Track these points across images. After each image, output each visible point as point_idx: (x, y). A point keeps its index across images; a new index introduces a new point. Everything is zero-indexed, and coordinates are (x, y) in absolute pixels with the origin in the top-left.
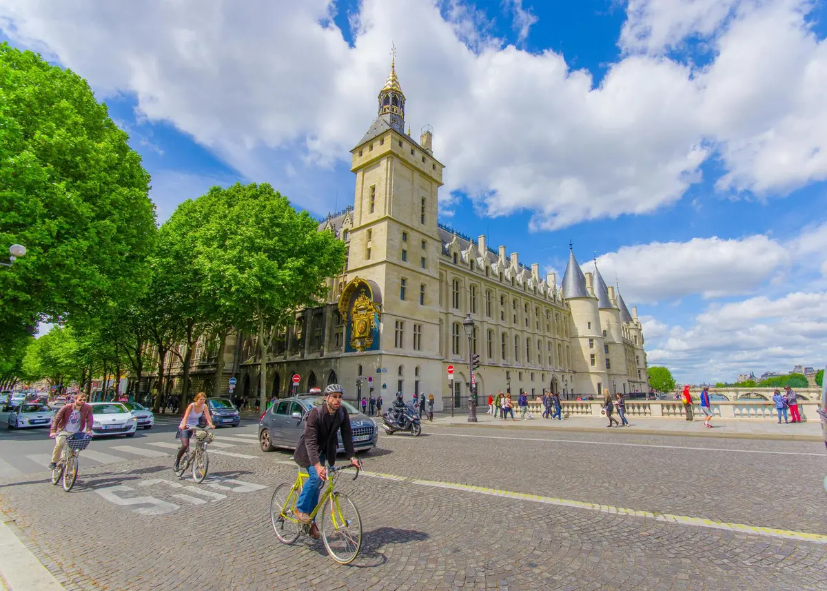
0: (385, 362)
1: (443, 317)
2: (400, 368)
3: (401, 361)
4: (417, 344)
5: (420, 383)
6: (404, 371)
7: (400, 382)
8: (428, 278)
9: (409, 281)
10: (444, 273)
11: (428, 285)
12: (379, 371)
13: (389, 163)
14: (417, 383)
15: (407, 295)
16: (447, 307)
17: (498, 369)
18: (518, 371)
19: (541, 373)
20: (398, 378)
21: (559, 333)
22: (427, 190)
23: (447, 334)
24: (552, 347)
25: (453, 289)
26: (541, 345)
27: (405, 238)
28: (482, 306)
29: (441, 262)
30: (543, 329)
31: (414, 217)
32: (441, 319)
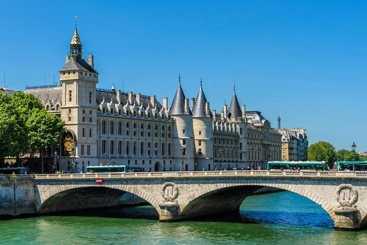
0: (79, 160)
2: (83, 162)
3: (83, 160)
4: (89, 153)
6: (85, 163)
7: (83, 167)
8: (92, 126)
9: (86, 129)
10: (99, 119)
11: (92, 129)
12: (76, 163)
13: (77, 83)
15: (85, 135)
16: (100, 134)
17: (124, 159)
19: (149, 160)
20: (82, 165)
21: (164, 137)
22: (91, 88)
23: (100, 146)
24: (159, 146)
25: (103, 125)
26: (150, 145)
27: (84, 113)
28: (116, 130)
29: (97, 115)
30: (153, 137)
31: (87, 102)
32: (97, 140)
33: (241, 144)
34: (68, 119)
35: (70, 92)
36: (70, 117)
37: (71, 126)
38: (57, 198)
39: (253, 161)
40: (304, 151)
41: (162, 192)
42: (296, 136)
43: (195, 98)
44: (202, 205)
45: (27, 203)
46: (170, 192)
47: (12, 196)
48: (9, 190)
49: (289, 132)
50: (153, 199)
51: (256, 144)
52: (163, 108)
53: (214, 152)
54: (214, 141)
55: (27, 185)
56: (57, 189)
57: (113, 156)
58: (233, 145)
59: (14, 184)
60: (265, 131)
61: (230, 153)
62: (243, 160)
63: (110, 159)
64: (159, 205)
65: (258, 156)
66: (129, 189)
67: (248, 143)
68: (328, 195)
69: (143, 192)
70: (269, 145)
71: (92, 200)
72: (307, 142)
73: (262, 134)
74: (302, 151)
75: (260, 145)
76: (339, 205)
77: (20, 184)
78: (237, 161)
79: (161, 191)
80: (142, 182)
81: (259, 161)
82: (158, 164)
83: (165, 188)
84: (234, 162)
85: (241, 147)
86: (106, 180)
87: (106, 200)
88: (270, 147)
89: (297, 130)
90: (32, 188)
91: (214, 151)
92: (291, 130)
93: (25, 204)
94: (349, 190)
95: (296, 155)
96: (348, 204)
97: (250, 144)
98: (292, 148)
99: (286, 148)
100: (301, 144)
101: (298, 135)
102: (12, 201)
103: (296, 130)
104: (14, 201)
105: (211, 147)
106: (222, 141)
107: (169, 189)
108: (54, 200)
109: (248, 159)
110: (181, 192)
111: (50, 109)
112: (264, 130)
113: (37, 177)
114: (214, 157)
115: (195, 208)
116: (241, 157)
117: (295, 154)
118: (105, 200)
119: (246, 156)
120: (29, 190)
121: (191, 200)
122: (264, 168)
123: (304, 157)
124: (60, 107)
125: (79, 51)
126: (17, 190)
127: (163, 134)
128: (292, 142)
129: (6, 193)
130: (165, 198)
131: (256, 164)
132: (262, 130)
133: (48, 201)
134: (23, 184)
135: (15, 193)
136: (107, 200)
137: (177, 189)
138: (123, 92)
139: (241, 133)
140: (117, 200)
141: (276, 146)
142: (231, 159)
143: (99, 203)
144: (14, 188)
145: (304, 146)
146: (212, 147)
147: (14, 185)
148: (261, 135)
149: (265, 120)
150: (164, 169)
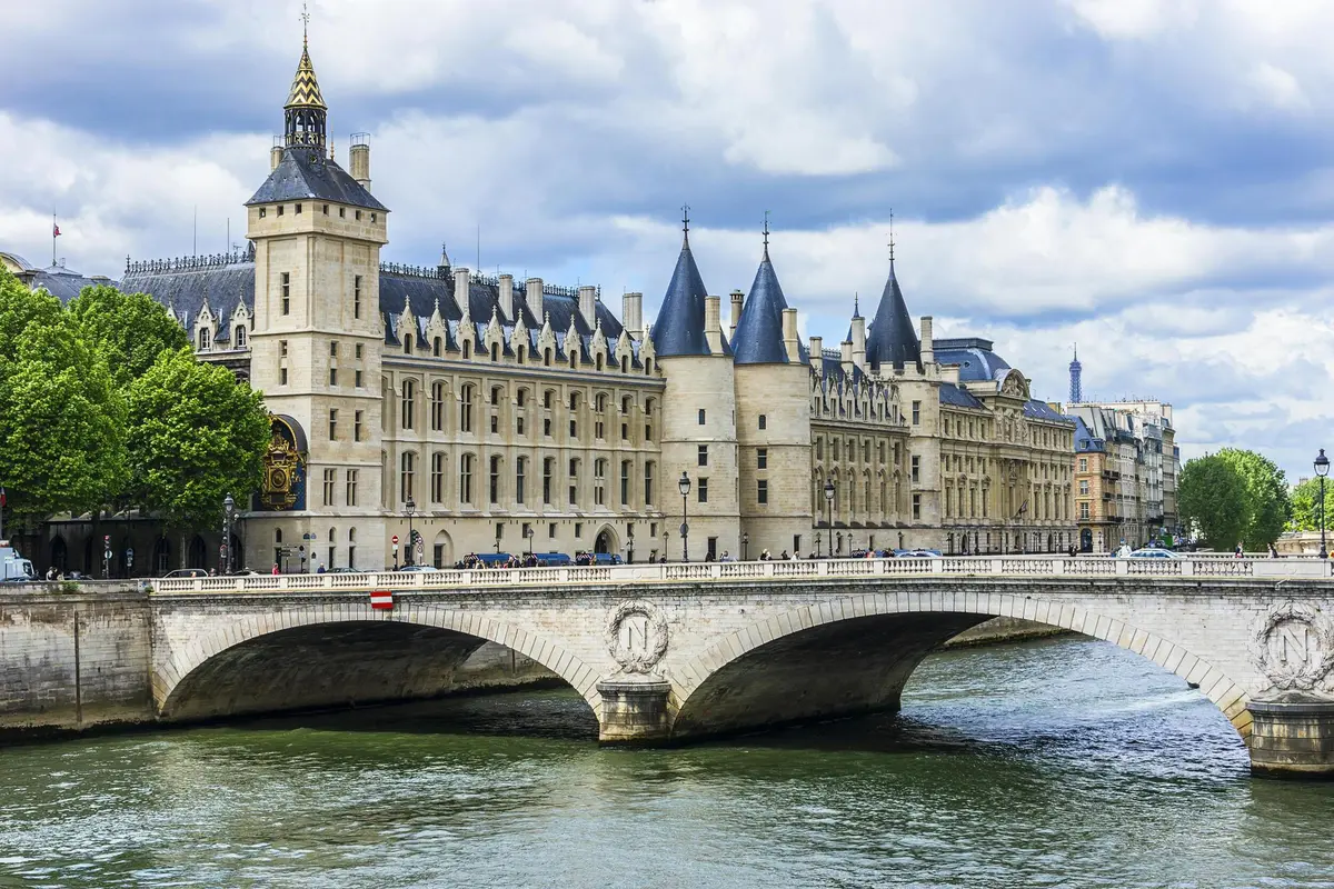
0: (315, 527)
1: (387, 448)
2: (331, 531)
3: (332, 523)
4: (351, 499)
5: (356, 549)
6: (336, 535)
7: (331, 549)
8: (366, 402)
9: (341, 413)
10: (388, 376)
11: (365, 412)
12: (306, 537)
13: (311, 243)
14: (351, 549)
15: (336, 433)
16: (393, 431)
17: (481, 522)
18: (521, 522)
19: (575, 522)
20: (328, 545)
21: (629, 436)
22: (362, 262)
23: (393, 472)
24: (608, 469)
25: (404, 397)
26: (578, 467)
27: (333, 352)
28: (453, 415)
29: (383, 363)
30: (587, 436)
31: (345, 314)
32: (383, 452)
33: (916, 460)
34: (277, 376)
35: (286, 277)
36: (285, 371)
37: (289, 401)
38: (231, 665)
39: (963, 522)
40: (1162, 483)
41: (609, 637)
42: (1131, 426)
43: (742, 296)
44: (757, 688)
45: (122, 683)
46: (637, 637)
47: (67, 660)
48: (55, 638)
49: (1105, 413)
50: (575, 664)
51: (976, 462)
52: (624, 333)
53: (813, 492)
54: (815, 452)
55: (124, 617)
56: (229, 630)
57: (441, 508)
58: (886, 465)
59: (76, 614)
60: (1006, 413)
61: (876, 492)
62: (925, 518)
63: (429, 521)
64: (597, 686)
65: (981, 504)
66: (490, 628)
67: (942, 456)
68: (1225, 648)
69: (540, 641)
70: (1025, 463)
71: (360, 671)
72: (1176, 450)
73: (998, 425)
74: (1156, 486)
75: (991, 462)
76: (1267, 684)
77: (97, 616)
78: (901, 526)
79: (604, 633)
80: (536, 602)
81: (986, 523)
82: (608, 537)
83: (618, 623)
84: (892, 528)
85: (915, 471)
86: (406, 596)
87: (409, 670)
88: (1030, 473)
89: (1136, 406)
90: (143, 629)
91: (813, 488)
92: (1112, 407)
93: (115, 688)
94: (1304, 628)
95: (1133, 498)
96: (1299, 682)
97: (951, 458)
98: (1117, 475)
99: (1091, 475)
100: (1150, 459)
101: (1137, 423)
102: (67, 677)
103: (1131, 408)
104: (74, 676)
105: (804, 473)
106: (844, 450)
107: (633, 627)
108: (221, 670)
109: (944, 516)
110: (675, 640)
111: (212, 342)
112: (1004, 409)
113: (159, 587)
114: (813, 511)
115: (731, 697)
116: (917, 509)
117: (1126, 497)
118: (406, 669)
119: (937, 506)
120: (131, 636)
121: (716, 670)
122: (1004, 549)
123: (1161, 507)
124: (249, 332)
125: (317, 130)
126: (85, 634)
127: (624, 426)
128: (1115, 451)
129: (45, 648)
130: (619, 662)
131: (973, 535)
132: (997, 408)
133: (197, 674)
134: (107, 614)
135: (77, 647)
136: (413, 670)
137: (664, 627)
138: (480, 276)
139: (916, 421)
140: (450, 669)
141: (1052, 466)
142: (878, 519)
143: (386, 682)
144: (76, 630)
145: (1161, 466)
146: (807, 471)
147: (76, 619)
148: (995, 426)
149: (1008, 371)
150: (630, 554)
